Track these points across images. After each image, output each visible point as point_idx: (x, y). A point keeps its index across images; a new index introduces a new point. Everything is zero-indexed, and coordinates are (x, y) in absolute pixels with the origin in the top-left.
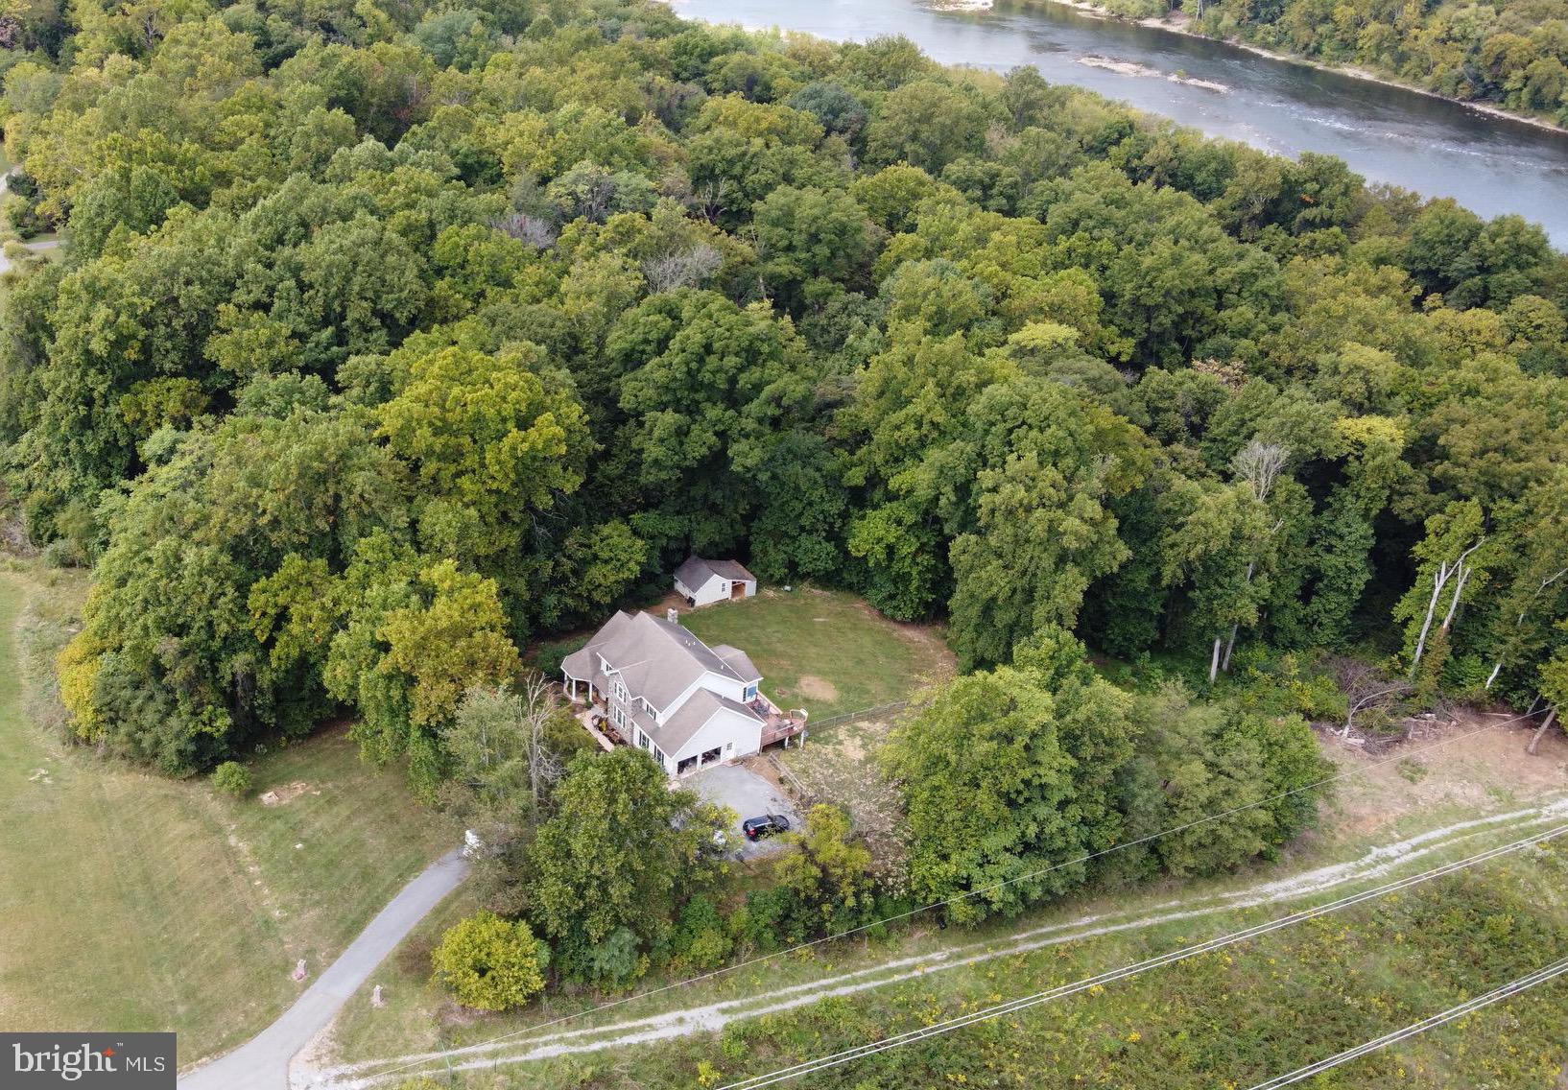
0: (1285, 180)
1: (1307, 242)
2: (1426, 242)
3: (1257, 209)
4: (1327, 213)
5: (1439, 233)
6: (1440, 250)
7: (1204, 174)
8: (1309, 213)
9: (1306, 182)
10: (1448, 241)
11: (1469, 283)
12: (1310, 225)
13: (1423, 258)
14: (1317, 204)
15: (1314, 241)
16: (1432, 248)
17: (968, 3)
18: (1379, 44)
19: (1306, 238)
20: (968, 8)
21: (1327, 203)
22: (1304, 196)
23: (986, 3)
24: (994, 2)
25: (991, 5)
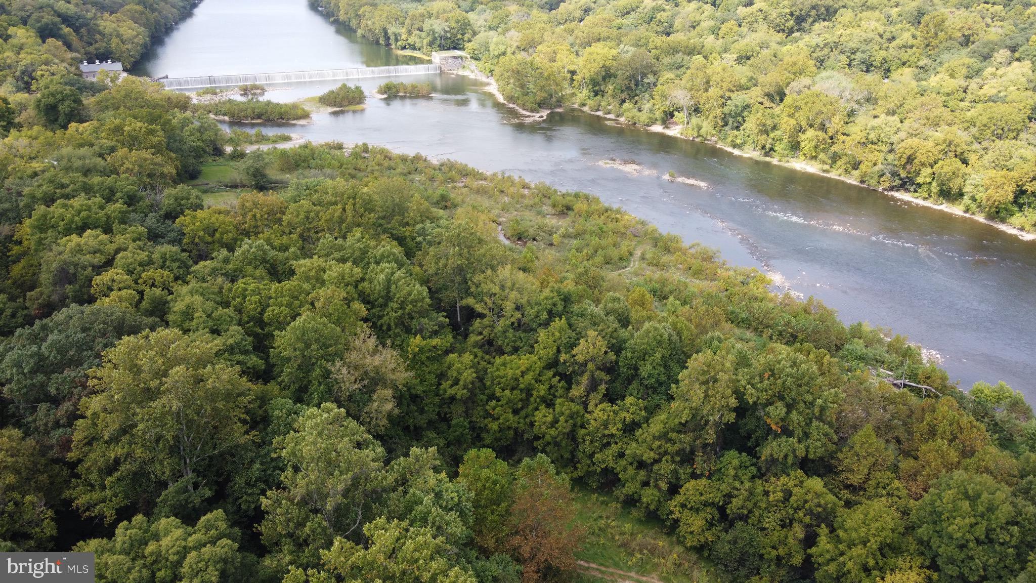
0: (741, 399)
1: (779, 493)
2: (954, 538)
3: (710, 435)
4: (800, 448)
5: (972, 526)
6: (979, 554)
8: (777, 448)
9: (768, 402)
10: (988, 542)
12: (781, 464)
14: (786, 433)
17: (529, 116)
18: (816, 147)
19: (777, 485)
20: (528, 121)
21: (799, 432)
22: (768, 421)
23: (542, 117)
24: (548, 115)
25: (545, 117)
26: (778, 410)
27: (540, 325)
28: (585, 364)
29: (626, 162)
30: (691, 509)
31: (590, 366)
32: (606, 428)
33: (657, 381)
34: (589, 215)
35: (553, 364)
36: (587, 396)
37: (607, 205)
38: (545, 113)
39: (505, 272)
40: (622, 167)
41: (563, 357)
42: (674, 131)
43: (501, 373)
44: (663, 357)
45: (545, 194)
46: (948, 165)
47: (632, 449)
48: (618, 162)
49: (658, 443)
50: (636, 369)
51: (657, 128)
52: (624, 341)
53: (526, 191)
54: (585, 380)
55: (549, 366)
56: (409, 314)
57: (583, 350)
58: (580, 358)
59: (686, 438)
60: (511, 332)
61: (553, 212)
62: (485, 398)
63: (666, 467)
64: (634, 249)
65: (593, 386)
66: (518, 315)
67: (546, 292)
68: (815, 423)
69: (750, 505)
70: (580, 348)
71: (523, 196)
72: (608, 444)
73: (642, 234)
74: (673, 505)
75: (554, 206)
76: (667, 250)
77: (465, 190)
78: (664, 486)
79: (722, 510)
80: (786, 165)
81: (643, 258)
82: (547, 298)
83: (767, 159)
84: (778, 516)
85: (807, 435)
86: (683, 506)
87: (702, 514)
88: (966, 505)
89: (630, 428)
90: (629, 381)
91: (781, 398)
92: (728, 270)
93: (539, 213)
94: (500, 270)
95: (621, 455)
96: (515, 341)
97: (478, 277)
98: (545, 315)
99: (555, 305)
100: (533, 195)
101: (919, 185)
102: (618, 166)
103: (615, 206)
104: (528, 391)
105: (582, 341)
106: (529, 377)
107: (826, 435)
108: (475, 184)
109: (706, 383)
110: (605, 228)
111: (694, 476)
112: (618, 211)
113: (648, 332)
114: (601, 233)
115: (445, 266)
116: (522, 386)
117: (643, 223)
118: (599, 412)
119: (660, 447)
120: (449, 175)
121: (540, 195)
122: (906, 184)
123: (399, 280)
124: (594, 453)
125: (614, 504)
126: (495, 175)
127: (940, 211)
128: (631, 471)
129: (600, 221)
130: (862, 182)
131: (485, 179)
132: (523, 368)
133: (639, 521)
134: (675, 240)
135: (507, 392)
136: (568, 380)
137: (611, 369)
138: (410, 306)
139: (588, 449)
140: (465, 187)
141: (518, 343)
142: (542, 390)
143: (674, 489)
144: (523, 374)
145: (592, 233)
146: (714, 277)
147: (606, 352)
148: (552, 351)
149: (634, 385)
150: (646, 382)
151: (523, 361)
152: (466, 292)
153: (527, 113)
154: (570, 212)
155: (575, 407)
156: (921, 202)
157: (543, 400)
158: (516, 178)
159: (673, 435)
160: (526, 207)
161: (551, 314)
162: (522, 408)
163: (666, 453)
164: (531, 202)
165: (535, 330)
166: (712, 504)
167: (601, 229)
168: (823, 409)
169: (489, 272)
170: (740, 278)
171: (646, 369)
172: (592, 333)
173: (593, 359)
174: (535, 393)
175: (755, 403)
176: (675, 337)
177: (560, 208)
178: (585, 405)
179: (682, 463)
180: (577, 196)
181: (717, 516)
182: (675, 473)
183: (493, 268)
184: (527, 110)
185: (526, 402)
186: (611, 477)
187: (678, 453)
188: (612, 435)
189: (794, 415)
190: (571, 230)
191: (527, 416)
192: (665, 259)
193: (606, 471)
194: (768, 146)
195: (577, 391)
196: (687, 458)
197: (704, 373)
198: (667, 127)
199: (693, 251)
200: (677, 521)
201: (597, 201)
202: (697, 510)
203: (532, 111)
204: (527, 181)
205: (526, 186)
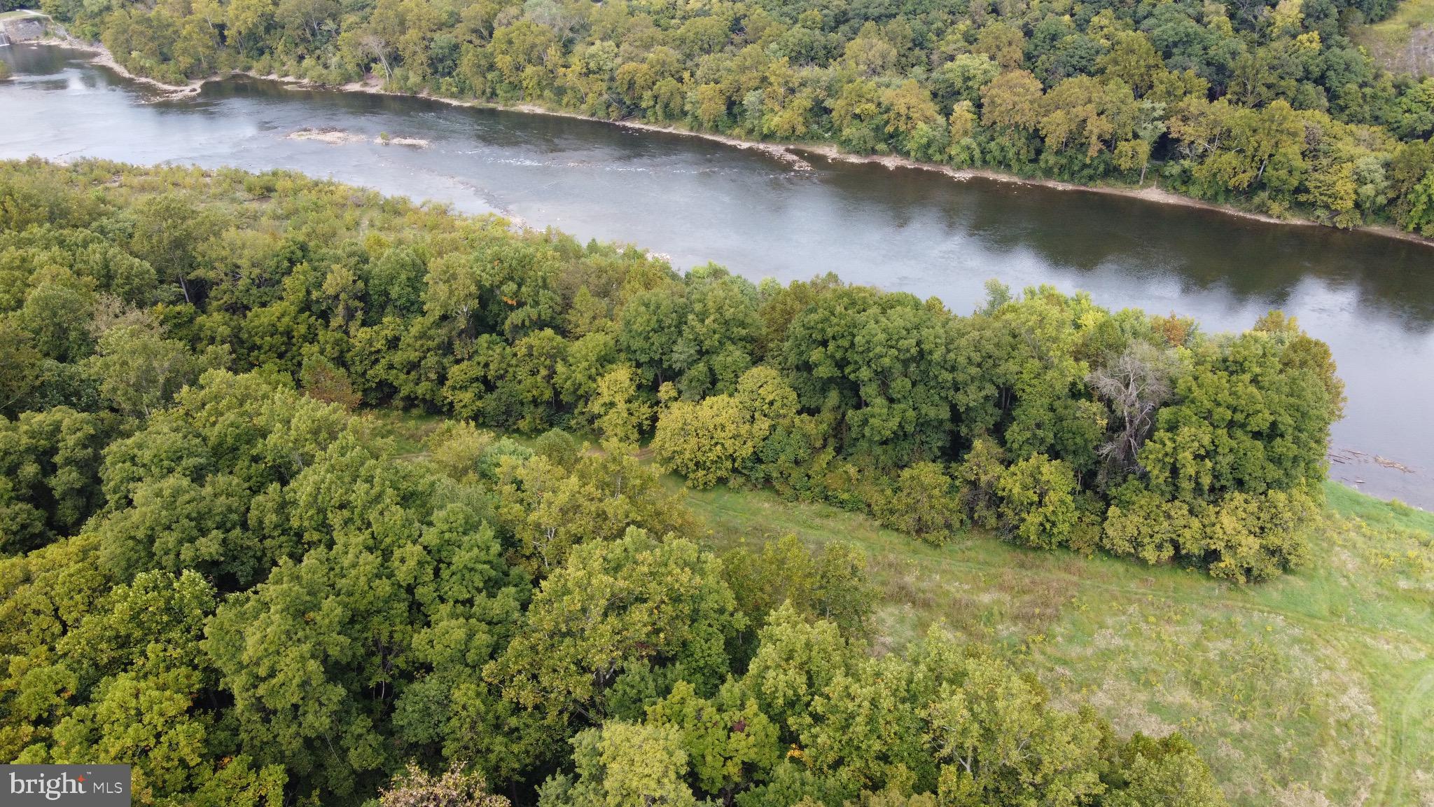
0: (480, 286)
1: (524, 350)
2: (641, 334)
3: (462, 323)
4: (534, 313)
5: (649, 321)
6: (657, 339)
7: (397, 288)
8: (515, 317)
9: (502, 283)
10: (660, 329)
11: (693, 372)
12: (521, 329)
13: (643, 351)
14: (521, 304)
15: (531, 347)
16: (647, 338)
17: (176, 91)
18: (539, 84)
19: (521, 346)
20: (176, 97)
21: (530, 301)
22: (505, 299)
23: (194, 90)
24: (202, 87)
25: (199, 90)
26: (511, 287)
27: (283, 274)
28: (337, 297)
29: (324, 131)
30: (461, 388)
31: (342, 296)
32: (371, 346)
33: (408, 300)
34: (296, 192)
35: (306, 306)
36: (347, 324)
37: (315, 178)
38: (197, 85)
39: (231, 234)
40: (322, 137)
41: (315, 295)
42: (375, 87)
43: (256, 323)
44: (408, 279)
45: (236, 179)
46: (666, 86)
47: (398, 357)
48: (315, 131)
49: (419, 343)
50: (387, 294)
51: (354, 87)
52: (370, 272)
53: (208, 180)
54: (340, 309)
55: (302, 311)
56: (138, 289)
57: (330, 286)
58: (331, 292)
59: (443, 331)
60: (254, 291)
61: (251, 197)
62: (245, 351)
63: (431, 360)
64: (361, 217)
65: (350, 315)
66: (256, 271)
67: (281, 243)
68: (541, 292)
69: (504, 366)
70: (328, 281)
71: (206, 185)
72: (377, 361)
73: (364, 202)
74: (445, 391)
75: (250, 190)
76: (397, 213)
77: (123, 190)
78: (433, 376)
79: (485, 381)
80: (512, 109)
81: (372, 225)
82: (284, 248)
83: (491, 105)
84: (528, 368)
85: (537, 303)
86: (454, 388)
87: (470, 390)
88: (643, 309)
89: (393, 343)
90: (383, 307)
91: (512, 279)
92: (465, 220)
93: (233, 200)
94: (224, 234)
95: (391, 367)
96: (261, 297)
97: (201, 247)
98: (286, 264)
99: (293, 253)
100: (219, 183)
101: (645, 110)
102: (315, 136)
103: (325, 179)
104: (288, 334)
105: (329, 276)
106: (286, 320)
107: (551, 299)
108: (136, 181)
109: (447, 281)
110: (320, 203)
111: (458, 362)
112: (330, 183)
113: (389, 258)
114: (317, 208)
115: (160, 242)
116: (281, 329)
117: (363, 190)
118: (360, 335)
119: (422, 346)
120: (93, 176)
121: (228, 180)
122: (633, 110)
123: (115, 257)
124: (365, 371)
125: (396, 413)
126: (157, 167)
127: (670, 133)
128: (403, 376)
129: (313, 196)
130: (593, 115)
131: (147, 174)
132: (277, 314)
133: (420, 417)
134: (404, 201)
135: (268, 338)
136: (325, 316)
137: (364, 297)
138: (137, 280)
139: (359, 369)
140: (121, 186)
141: (265, 298)
142: (302, 329)
143: (442, 379)
144: (279, 319)
145: (306, 210)
146: (453, 228)
147: (354, 282)
148: (302, 294)
149: (389, 309)
150: (398, 303)
151: (276, 308)
152: (191, 265)
153: (172, 88)
154: (272, 194)
155: (339, 335)
156: (652, 128)
157: (305, 338)
158: (188, 166)
159: (432, 332)
160: (215, 196)
161: (292, 262)
162: (286, 352)
163: (429, 350)
164: (219, 190)
165: (279, 282)
166: (477, 379)
167: (315, 204)
168: (544, 280)
169: (212, 239)
170: (479, 225)
171: (394, 292)
172: (335, 267)
173: (344, 290)
174: (295, 334)
175: (492, 285)
176: (418, 261)
177: (258, 191)
178: (347, 333)
179: (445, 355)
180: (275, 174)
181: (482, 387)
182: (439, 363)
183: (217, 234)
184: (170, 83)
185: (289, 343)
186: (386, 390)
187: (439, 347)
188: (378, 351)
189: (524, 289)
190: (280, 211)
191: (293, 358)
192: (397, 221)
193: (382, 384)
194: (488, 90)
195: (336, 322)
196: (447, 348)
197: (445, 272)
198: (366, 84)
199: (425, 209)
200: (451, 404)
201: (303, 177)
202: (466, 387)
203: (178, 83)
204: (204, 168)
205: (205, 175)
